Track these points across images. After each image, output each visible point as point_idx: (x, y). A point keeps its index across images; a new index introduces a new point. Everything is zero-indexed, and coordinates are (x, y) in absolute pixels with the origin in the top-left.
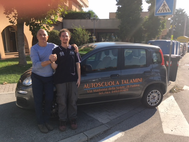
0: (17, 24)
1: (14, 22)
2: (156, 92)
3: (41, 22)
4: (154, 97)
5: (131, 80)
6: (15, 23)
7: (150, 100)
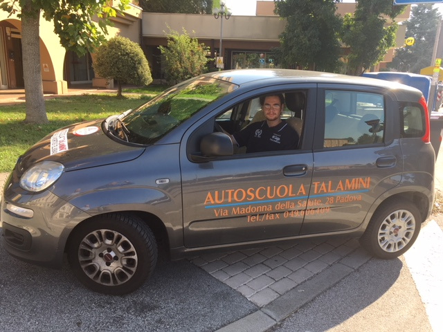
0: (20, 13)
1: (12, 6)
2: (404, 215)
3: (86, 12)
4: (397, 229)
5: (340, 183)
6: (14, 11)
7: (386, 238)
